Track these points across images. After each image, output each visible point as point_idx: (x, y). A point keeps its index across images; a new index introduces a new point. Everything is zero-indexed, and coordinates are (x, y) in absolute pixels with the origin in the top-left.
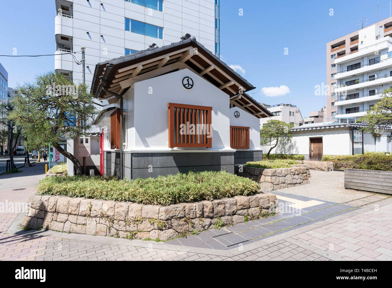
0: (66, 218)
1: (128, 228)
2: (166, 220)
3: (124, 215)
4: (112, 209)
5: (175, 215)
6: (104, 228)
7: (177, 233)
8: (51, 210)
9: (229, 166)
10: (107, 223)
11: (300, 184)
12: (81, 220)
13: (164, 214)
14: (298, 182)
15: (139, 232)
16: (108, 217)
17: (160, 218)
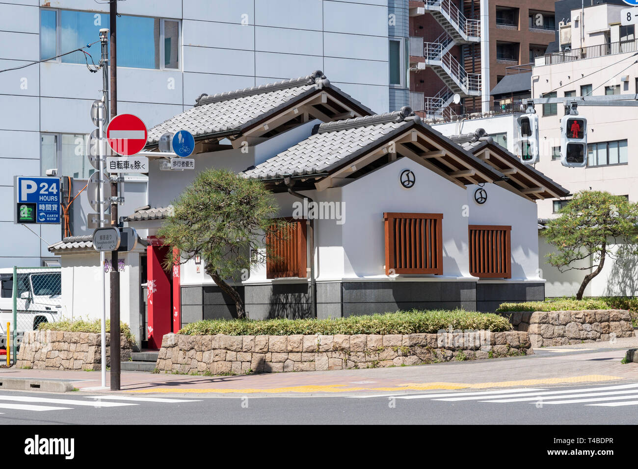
0: (286, 357)
1: (368, 358)
2: (410, 347)
3: (363, 346)
4: (347, 341)
5: (418, 343)
6: (338, 362)
7: (421, 360)
8: (262, 350)
9: (470, 302)
10: (342, 356)
11: (593, 339)
12: (307, 356)
13: (408, 340)
14: (590, 336)
15: (381, 360)
16: (342, 349)
17: (404, 345)
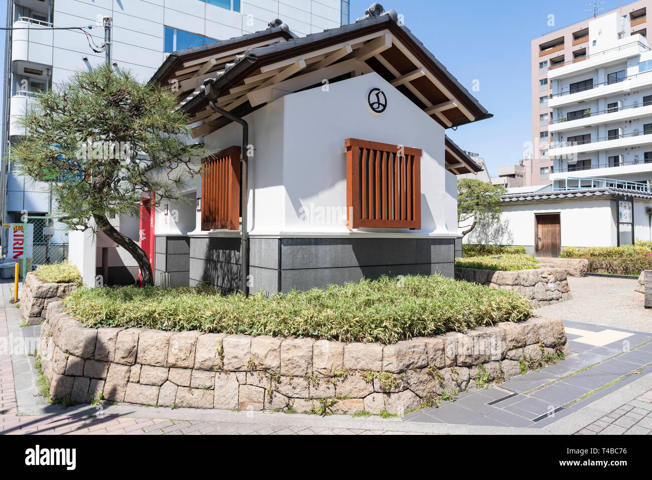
0: (165, 376)
1: (313, 392)
2: (399, 373)
3: (304, 365)
4: (275, 353)
5: (413, 363)
6: (257, 394)
7: (418, 399)
8: (125, 360)
9: (446, 265)
10: (265, 383)
11: (557, 300)
12: (202, 378)
13: (394, 360)
14: (554, 296)
15: (340, 398)
16: (266, 370)
17: (386, 369)
